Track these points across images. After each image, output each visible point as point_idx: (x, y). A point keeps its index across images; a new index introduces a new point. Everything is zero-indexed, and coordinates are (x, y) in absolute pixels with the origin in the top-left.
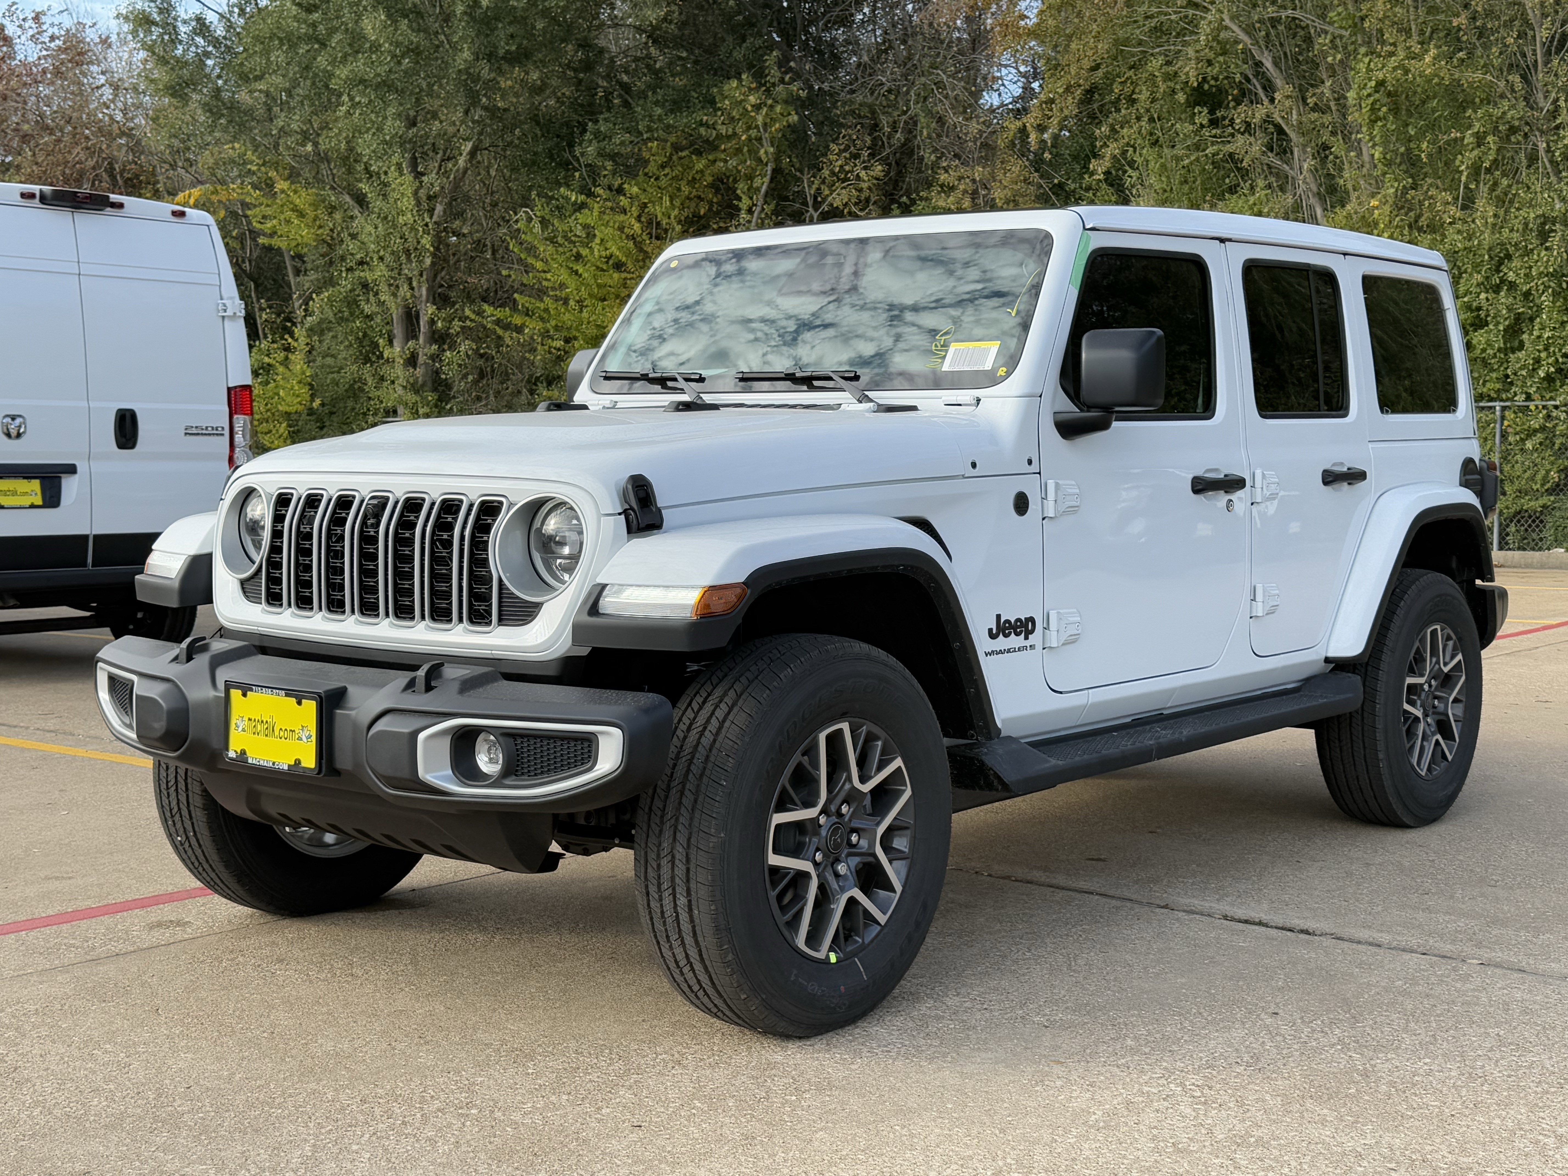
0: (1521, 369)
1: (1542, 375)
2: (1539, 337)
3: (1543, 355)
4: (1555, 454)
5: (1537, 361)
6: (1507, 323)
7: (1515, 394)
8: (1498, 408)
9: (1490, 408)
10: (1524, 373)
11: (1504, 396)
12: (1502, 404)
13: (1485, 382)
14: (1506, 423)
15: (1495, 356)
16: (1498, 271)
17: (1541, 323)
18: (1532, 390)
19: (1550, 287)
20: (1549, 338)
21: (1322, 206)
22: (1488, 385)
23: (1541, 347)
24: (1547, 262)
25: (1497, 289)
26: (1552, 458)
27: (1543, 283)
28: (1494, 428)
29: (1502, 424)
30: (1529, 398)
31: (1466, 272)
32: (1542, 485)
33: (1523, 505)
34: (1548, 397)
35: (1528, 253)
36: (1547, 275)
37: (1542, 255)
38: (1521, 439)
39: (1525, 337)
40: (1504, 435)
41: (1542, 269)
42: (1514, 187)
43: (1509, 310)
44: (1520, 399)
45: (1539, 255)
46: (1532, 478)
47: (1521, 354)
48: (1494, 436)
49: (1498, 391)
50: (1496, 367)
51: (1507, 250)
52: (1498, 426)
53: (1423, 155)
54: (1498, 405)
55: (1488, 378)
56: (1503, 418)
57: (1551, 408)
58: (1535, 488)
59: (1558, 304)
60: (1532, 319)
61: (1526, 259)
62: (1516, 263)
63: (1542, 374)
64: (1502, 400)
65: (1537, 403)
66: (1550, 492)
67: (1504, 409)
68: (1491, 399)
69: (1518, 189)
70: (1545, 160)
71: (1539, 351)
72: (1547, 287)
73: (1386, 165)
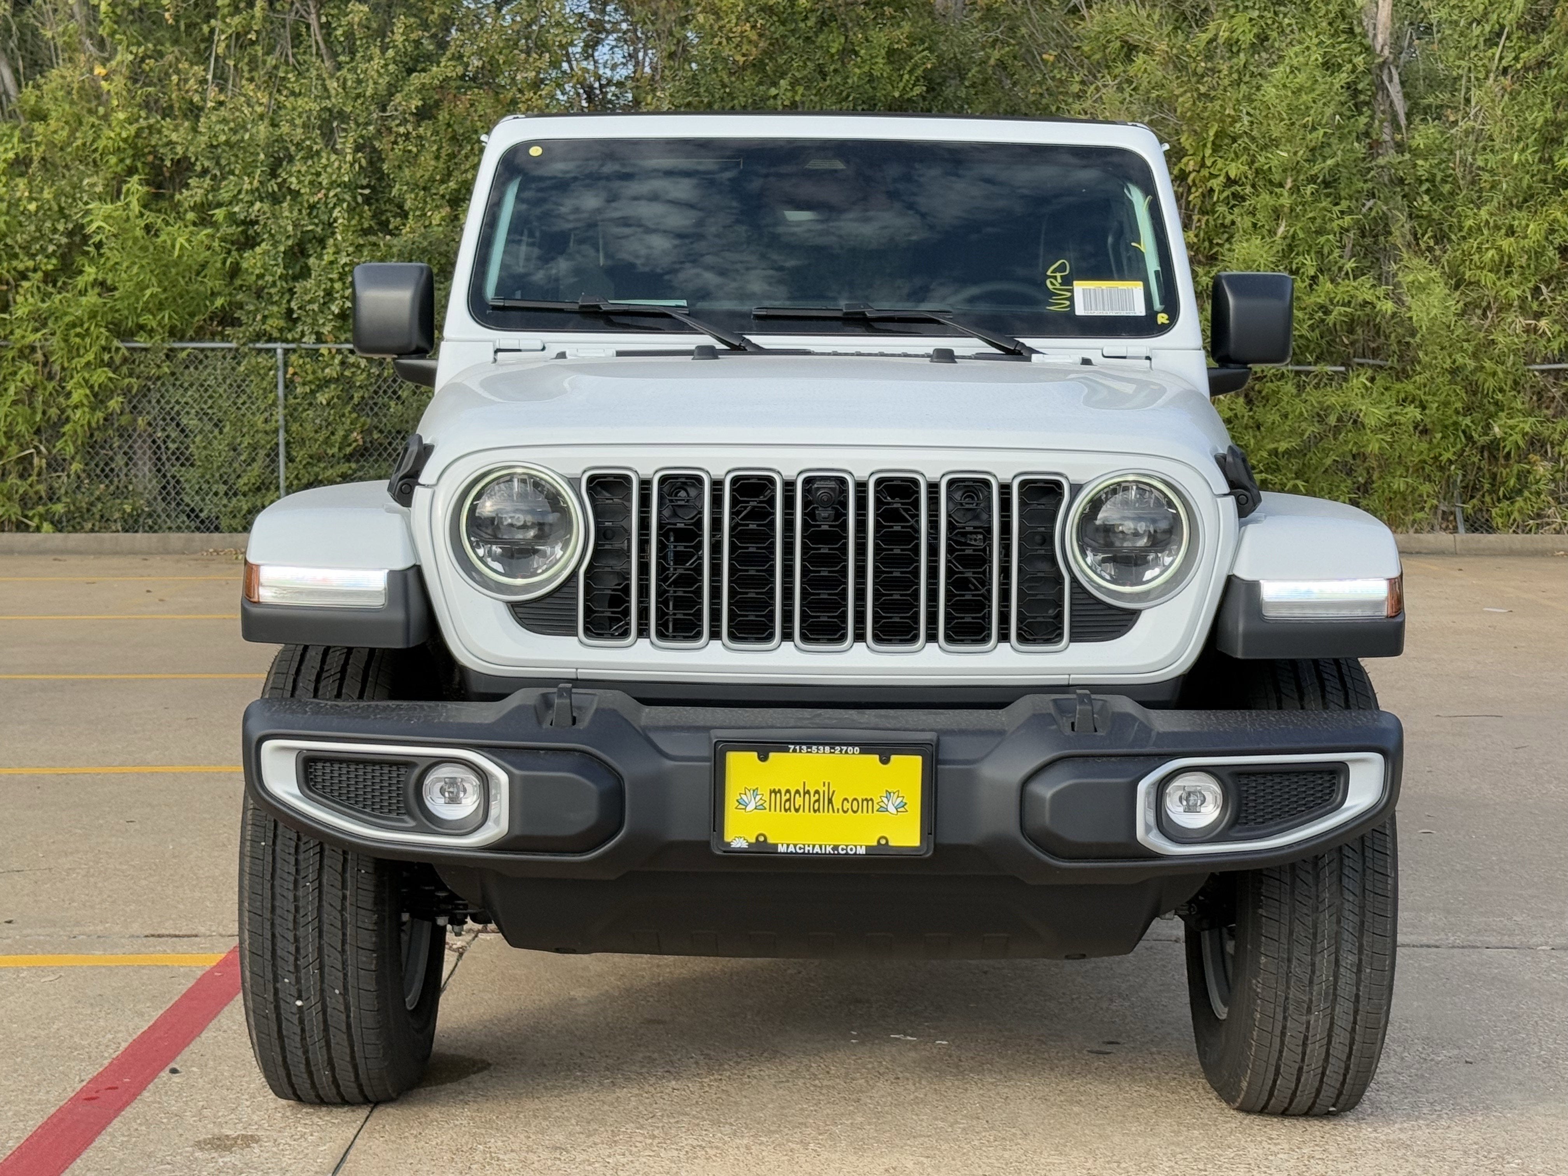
0: (310, 302)
1: (336, 311)
2: (331, 263)
3: (338, 286)
4: (354, 410)
5: (329, 293)
6: (290, 243)
7: (303, 334)
8: (279, 351)
9: (268, 350)
10: (315, 307)
11: (290, 336)
12: (285, 346)
13: (265, 317)
14: (291, 370)
15: (274, 284)
16: (274, 174)
17: (335, 245)
18: (326, 330)
19: (344, 200)
20: (345, 264)
21: (10, 66)
22: (270, 321)
23: (335, 276)
24: (340, 168)
25: (275, 199)
26: (354, 415)
27: (336, 195)
28: (275, 376)
29: (286, 372)
30: (320, 339)
31: (232, 172)
32: (340, 449)
33: (317, 475)
34: (343, 338)
35: (312, 155)
36: (339, 186)
37: (332, 159)
38: (312, 391)
39: (312, 261)
40: (289, 385)
41: (334, 177)
42: (283, 68)
43: (295, 226)
44: (309, 341)
45: (328, 159)
46: (327, 441)
47: (310, 283)
48: (276, 386)
49: (281, 330)
50: (276, 298)
51: (287, 149)
52: (280, 374)
53: (167, 15)
54: (279, 347)
55: (266, 313)
56: (286, 365)
57: (346, 353)
58: (330, 452)
59: (353, 222)
60: (322, 242)
61: (310, 162)
62: (298, 166)
63: (335, 309)
64: (286, 341)
65: (330, 345)
66: (348, 458)
67: (286, 351)
68: (270, 339)
69: (287, 72)
70: (319, 38)
71: (331, 280)
72: (340, 201)
73: (116, 22)
